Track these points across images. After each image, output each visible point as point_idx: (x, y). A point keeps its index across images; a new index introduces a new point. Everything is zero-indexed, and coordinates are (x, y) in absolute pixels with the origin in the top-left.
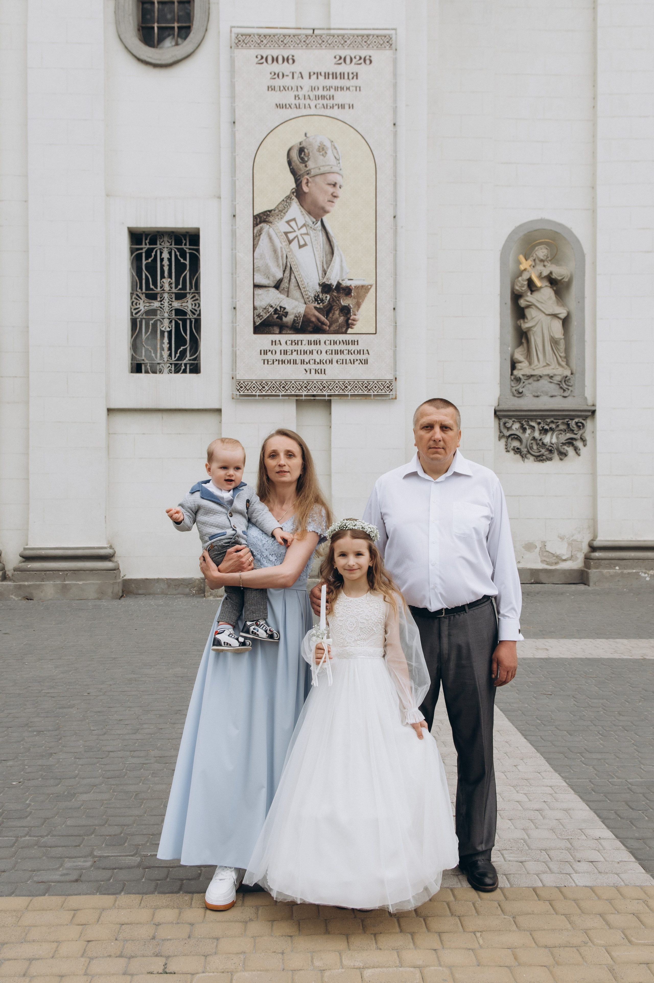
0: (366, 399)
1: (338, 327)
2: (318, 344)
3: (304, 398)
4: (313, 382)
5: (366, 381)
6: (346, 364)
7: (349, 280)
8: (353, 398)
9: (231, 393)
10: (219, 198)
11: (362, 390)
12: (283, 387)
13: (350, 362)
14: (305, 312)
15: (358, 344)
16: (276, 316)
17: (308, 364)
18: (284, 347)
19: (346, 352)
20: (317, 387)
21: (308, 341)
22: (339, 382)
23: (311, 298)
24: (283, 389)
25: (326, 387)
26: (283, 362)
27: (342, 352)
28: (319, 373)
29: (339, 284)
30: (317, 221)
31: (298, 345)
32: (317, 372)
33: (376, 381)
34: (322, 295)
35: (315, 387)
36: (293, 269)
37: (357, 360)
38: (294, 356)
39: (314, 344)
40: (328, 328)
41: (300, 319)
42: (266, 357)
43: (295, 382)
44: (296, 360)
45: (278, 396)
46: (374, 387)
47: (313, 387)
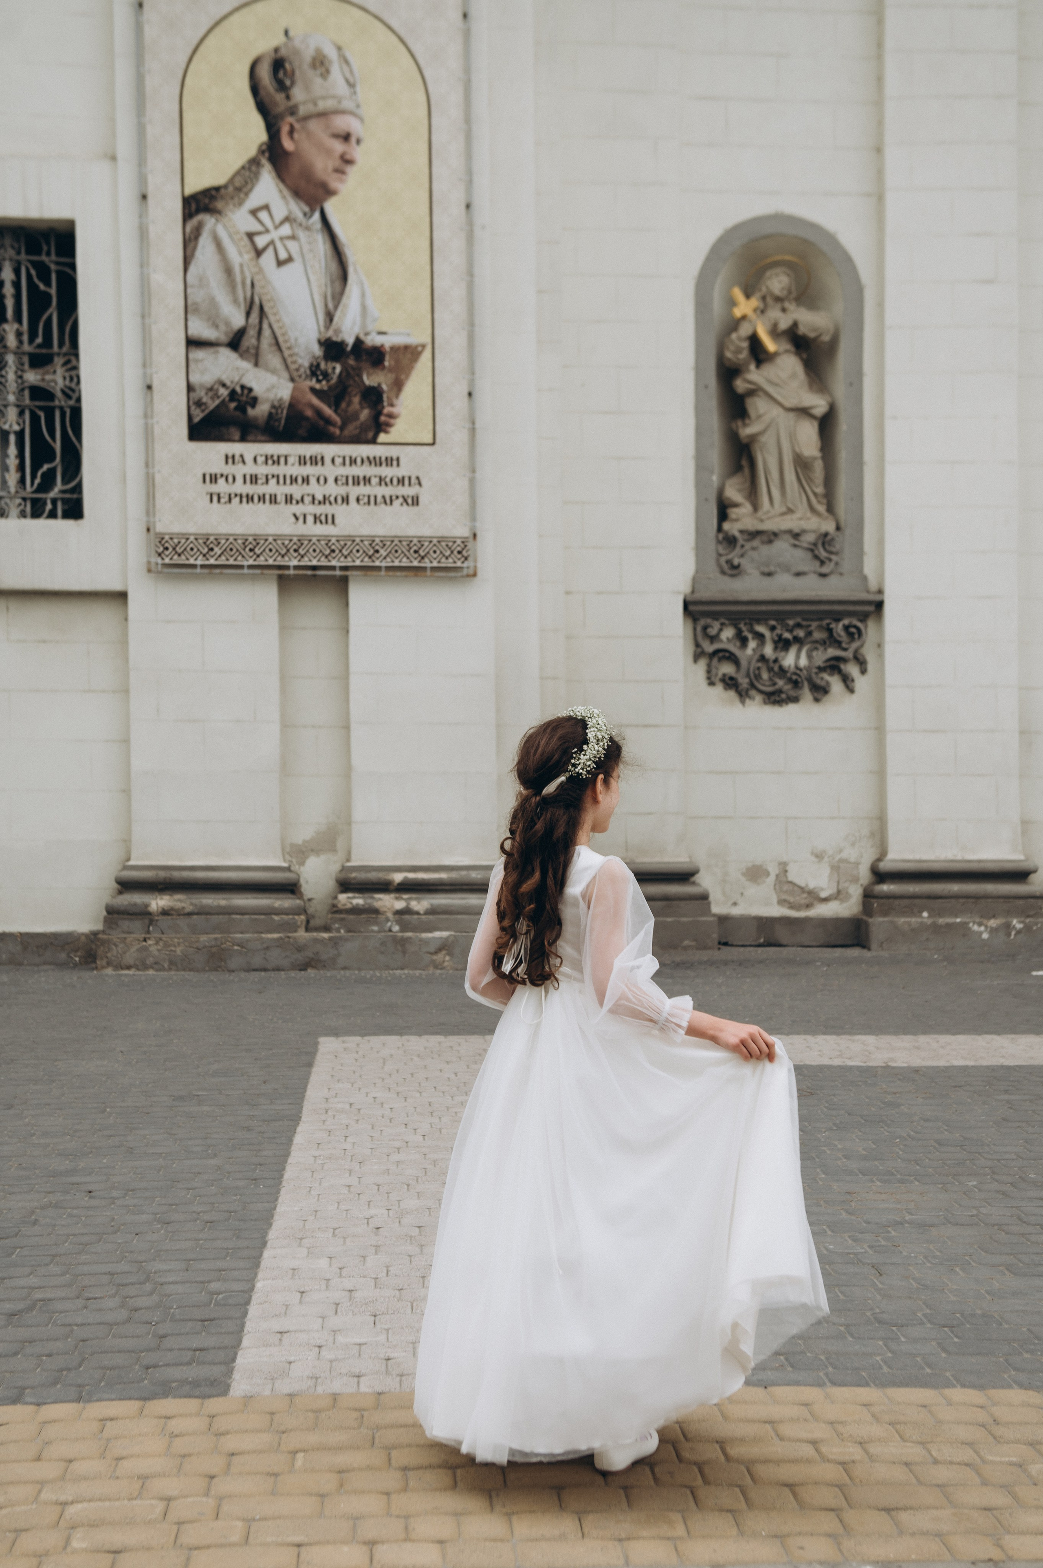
0: (416, 576)
1: (358, 431)
2: (320, 463)
3: (292, 572)
4: (310, 541)
5: (415, 541)
6: (376, 503)
7: (381, 333)
8: (391, 573)
9: (145, 560)
10: (114, 158)
11: (408, 558)
12: (251, 550)
13: (383, 500)
14: (292, 397)
15: (398, 465)
16: (233, 405)
17: (300, 504)
18: (250, 469)
19: (375, 481)
20: (318, 551)
21: (300, 457)
22: (362, 541)
23: (302, 370)
24: (251, 554)
25: (337, 551)
26: (250, 499)
27: (367, 480)
28: (321, 522)
29: (358, 342)
30: (313, 211)
31: (279, 463)
32: (318, 521)
33: (435, 541)
34: (326, 364)
35: (314, 551)
36: (266, 309)
37: (397, 497)
38: (272, 488)
39: (311, 464)
40: (338, 432)
41: (282, 412)
42: (214, 488)
43: (275, 540)
44: (275, 496)
45: (241, 567)
46: (431, 552)
47: (311, 550)
